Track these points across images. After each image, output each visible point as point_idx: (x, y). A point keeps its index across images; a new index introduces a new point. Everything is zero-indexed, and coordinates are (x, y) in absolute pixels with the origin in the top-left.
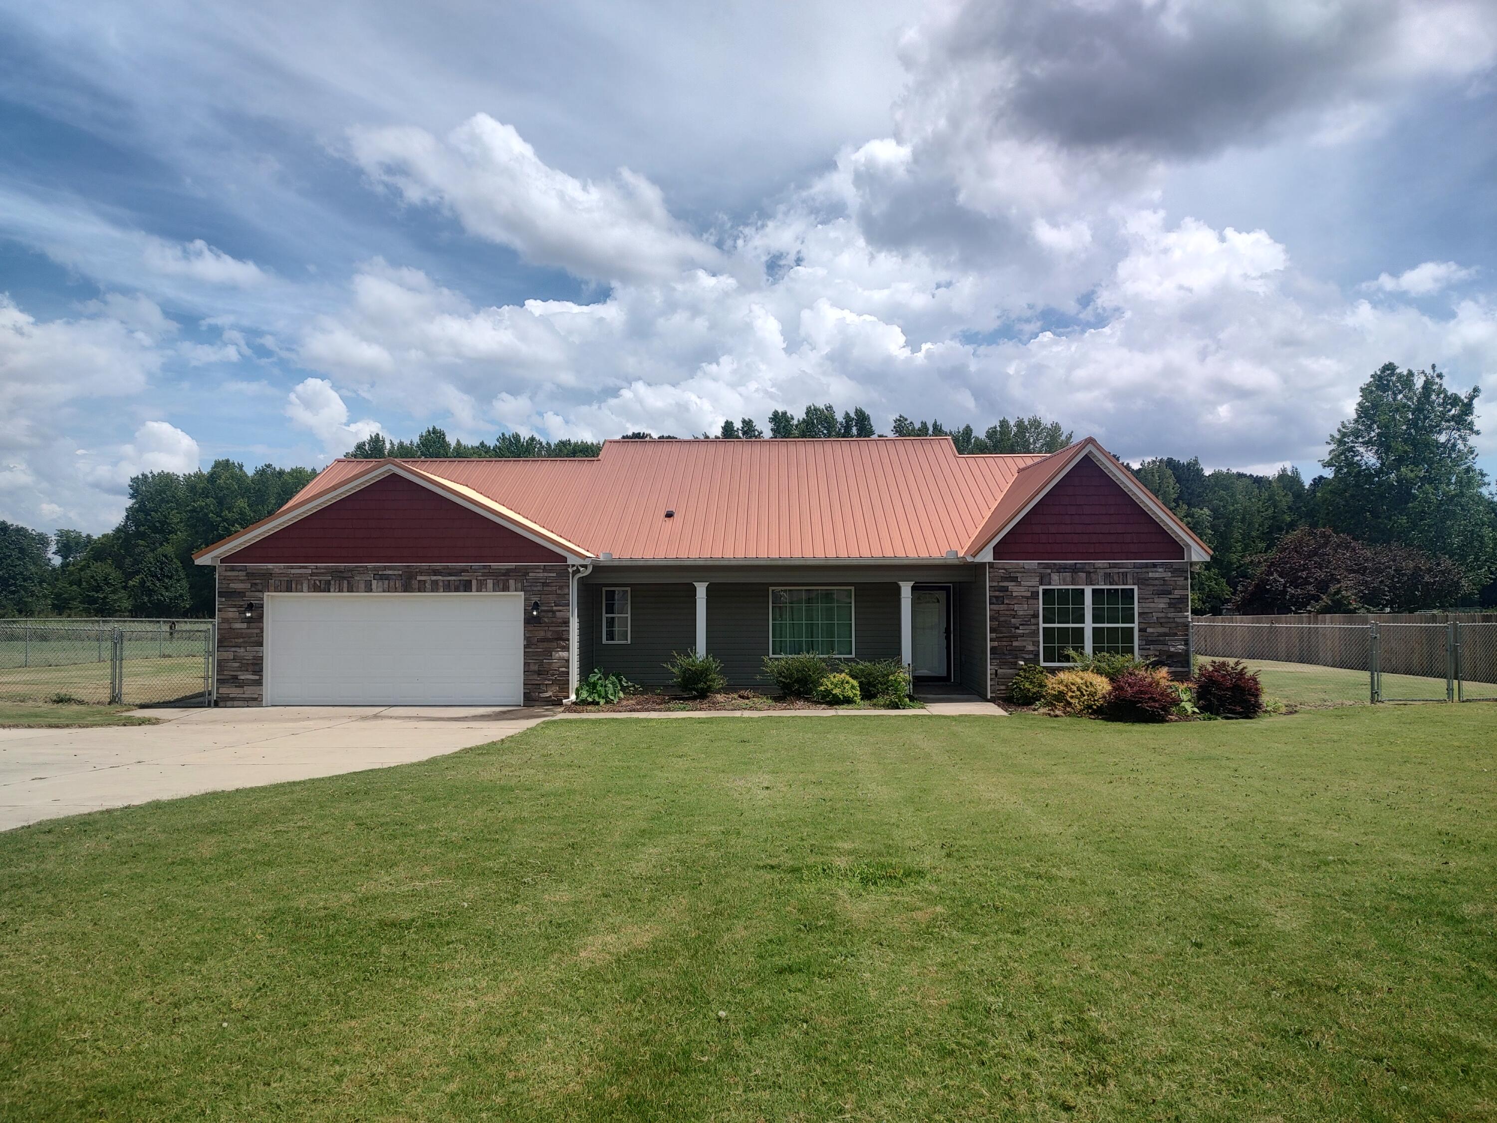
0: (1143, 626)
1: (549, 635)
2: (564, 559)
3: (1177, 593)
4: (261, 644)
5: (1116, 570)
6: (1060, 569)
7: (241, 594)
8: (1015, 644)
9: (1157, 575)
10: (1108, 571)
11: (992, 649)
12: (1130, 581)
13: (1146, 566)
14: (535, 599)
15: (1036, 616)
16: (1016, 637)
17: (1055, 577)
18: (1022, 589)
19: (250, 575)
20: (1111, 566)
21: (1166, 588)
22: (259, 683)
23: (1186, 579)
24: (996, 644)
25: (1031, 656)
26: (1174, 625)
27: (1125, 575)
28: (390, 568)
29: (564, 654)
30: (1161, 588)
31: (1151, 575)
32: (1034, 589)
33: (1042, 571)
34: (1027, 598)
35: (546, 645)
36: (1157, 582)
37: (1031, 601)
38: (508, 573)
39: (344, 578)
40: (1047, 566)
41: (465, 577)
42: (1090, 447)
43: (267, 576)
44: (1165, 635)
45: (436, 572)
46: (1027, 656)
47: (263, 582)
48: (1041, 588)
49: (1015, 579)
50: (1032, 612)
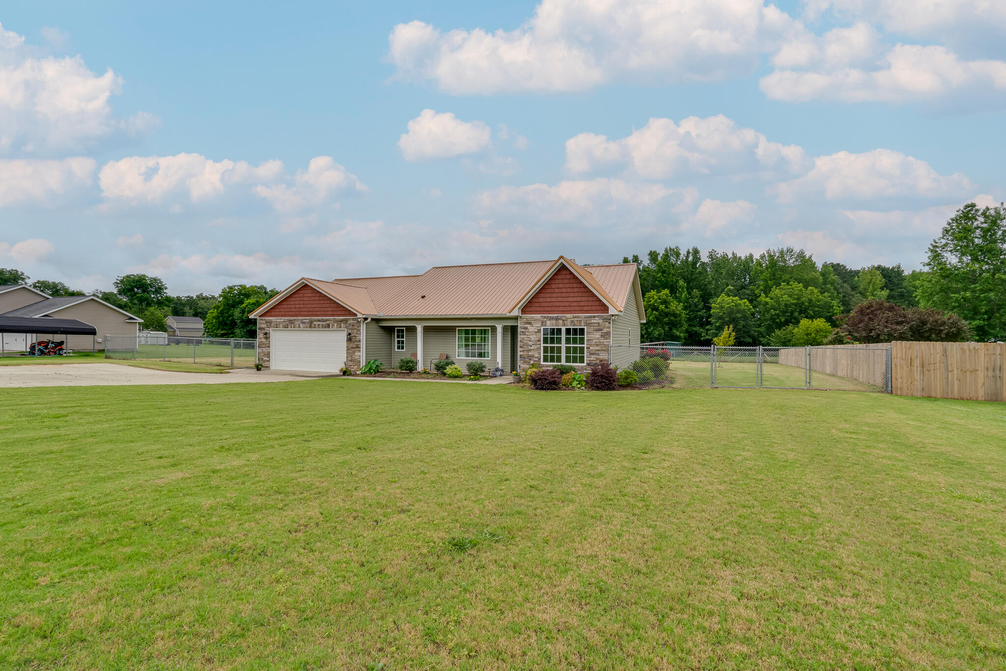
0: (588, 346)
1: (354, 346)
2: (356, 315)
3: (605, 330)
4: (269, 347)
5: (576, 319)
6: (551, 319)
7: (263, 329)
8: (530, 353)
9: (596, 321)
10: (573, 319)
11: (520, 355)
12: (583, 324)
13: (590, 317)
14: (350, 331)
15: (539, 341)
16: (530, 350)
17: (548, 322)
18: (534, 328)
19: (267, 322)
20: (574, 317)
21: (600, 328)
22: (269, 361)
23: (610, 323)
24: (522, 353)
25: (537, 359)
26: (603, 346)
27: (580, 321)
28: (306, 319)
29: (359, 354)
30: (598, 328)
31: (592, 321)
32: (539, 328)
33: (543, 319)
34: (536, 332)
35: (353, 350)
36: (595, 325)
37: (537, 334)
38: (341, 321)
39: (293, 323)
40: (545, 317)
41: (328, 322)
42: (562, 260)
43: (270, 322)
44: (599, 350)
45: (319, 321)
46: (535, 359)
47: (270, 324)
48: (542, 328)
49: (530, 323)
50: (537, 339)
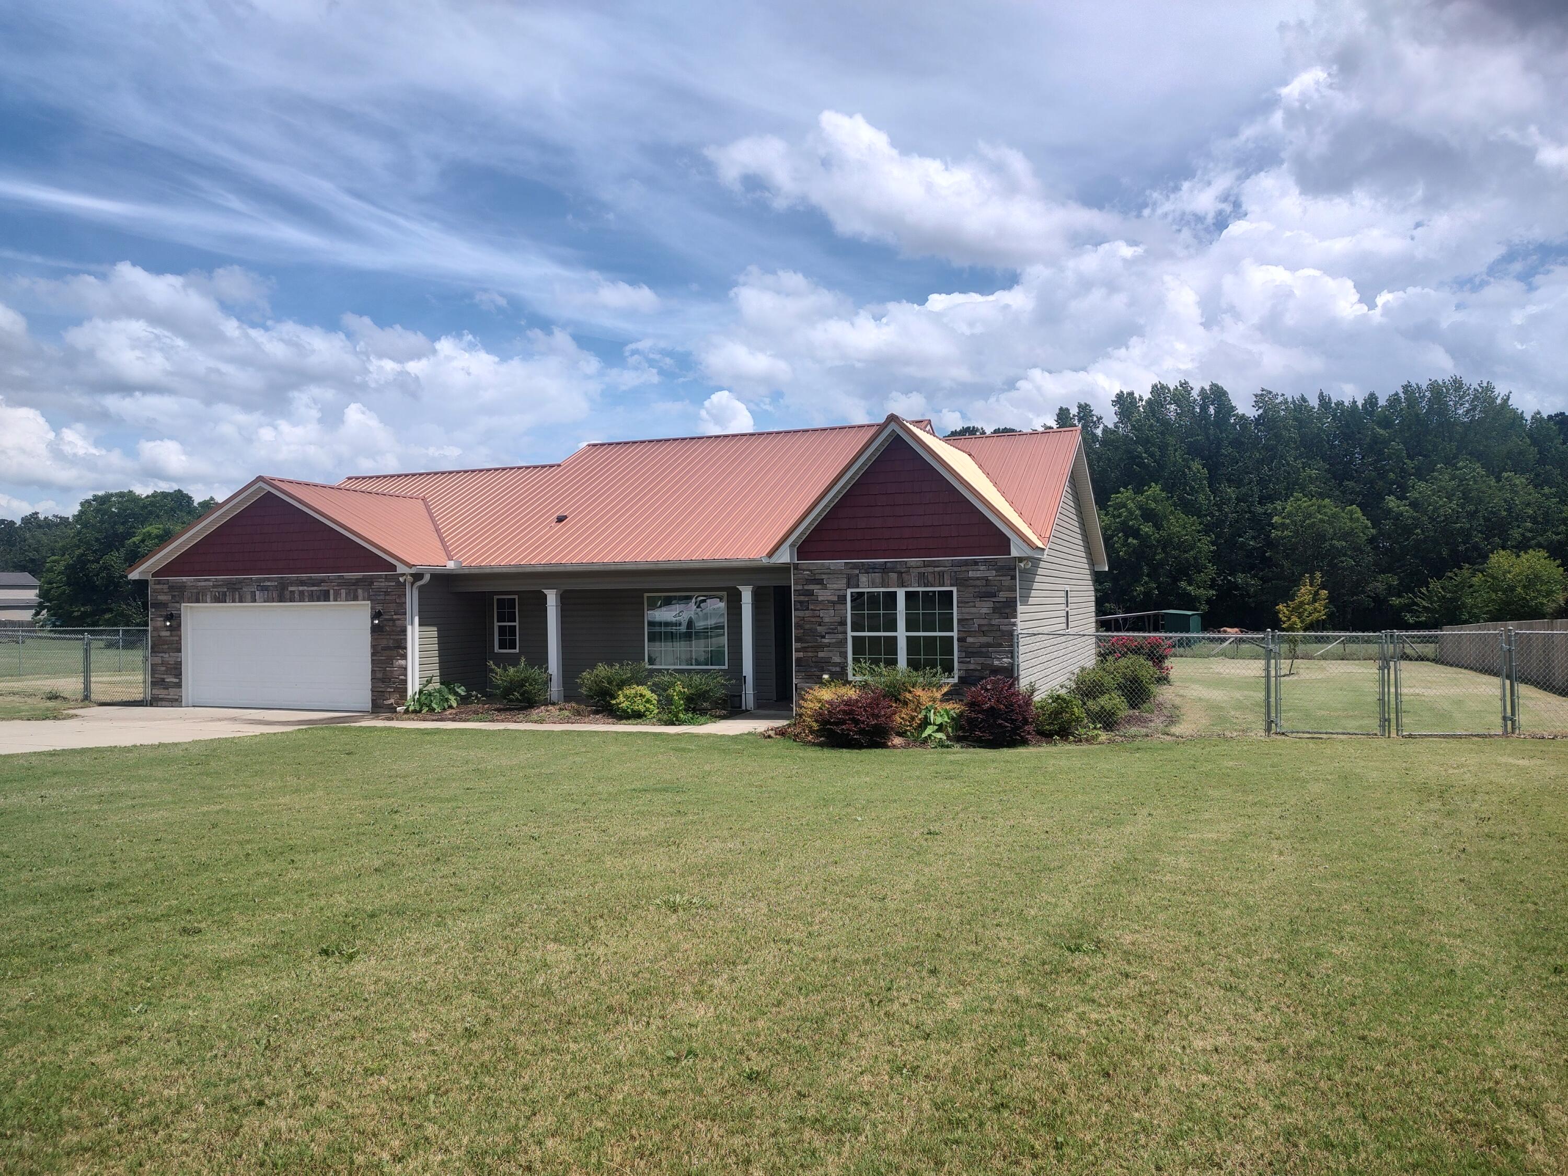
0: (963, 635)
1: (391, 643)
2: (394, 568)
3: (1003, 595)
4: (179, 651)
5: (930, 569)
6: (869, 569)
7: (164, 605)
8: (821, 654)
9: (978, 574)
10: (923, 570)
11: (797, 659)
12: (947, 581)
13: (966, 563)
14: (379, 608)
15: (843, 623)
16: (822, 647)
17: (863, 578)
18: (828, 593)
19: (172, 588)
20: (926, 564)
21: (989, 589)
22: (179, 685)
23: (1014, 578)
24: (801, 655)
25: (838, 669)
26: (999, 633)
27: (941, 574)
28: (269, 580)
29: (402, 662)
30: (984, 589)
31: (971, 574)
32: (841, 593)
33: (850, 571)
34: (834, 603)
35: (388, 653)
36: (978, 583)
37: (838, 607)
38: (357, 582)
39: (236, 589)
40: (855, 566)
41: (324, 587)
42: (893, 426)
43: (182, 588)
44: (988, 645)
45: (302, 583)
46: (834, 669)
47: (180, 594)
48: (849, 591)
49: (820, 582)
50: (838, 619)
